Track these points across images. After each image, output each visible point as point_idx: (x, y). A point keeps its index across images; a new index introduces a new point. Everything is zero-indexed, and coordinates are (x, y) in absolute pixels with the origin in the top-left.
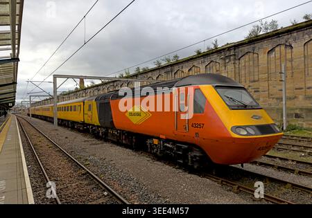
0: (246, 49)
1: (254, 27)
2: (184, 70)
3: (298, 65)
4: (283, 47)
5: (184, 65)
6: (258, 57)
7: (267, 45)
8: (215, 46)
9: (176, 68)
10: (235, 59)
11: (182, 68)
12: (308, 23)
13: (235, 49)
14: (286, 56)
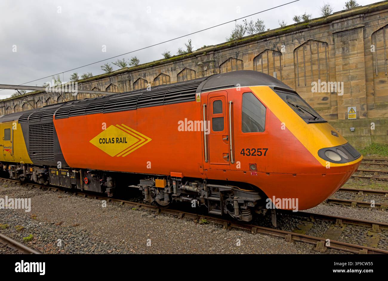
0: (227, 54)
1: (237, 26)
2: (147, 78)
3: (288, 75)
4: (270, 54)
5: (147, 72)
6: (242, 64)
7: (253, 50)
8: (189, 48)
9: (135, 76)
10: (215, 67)
11: (145, 76)
12: (298, 26)
13: (214, 54)
14: (274, 64)
